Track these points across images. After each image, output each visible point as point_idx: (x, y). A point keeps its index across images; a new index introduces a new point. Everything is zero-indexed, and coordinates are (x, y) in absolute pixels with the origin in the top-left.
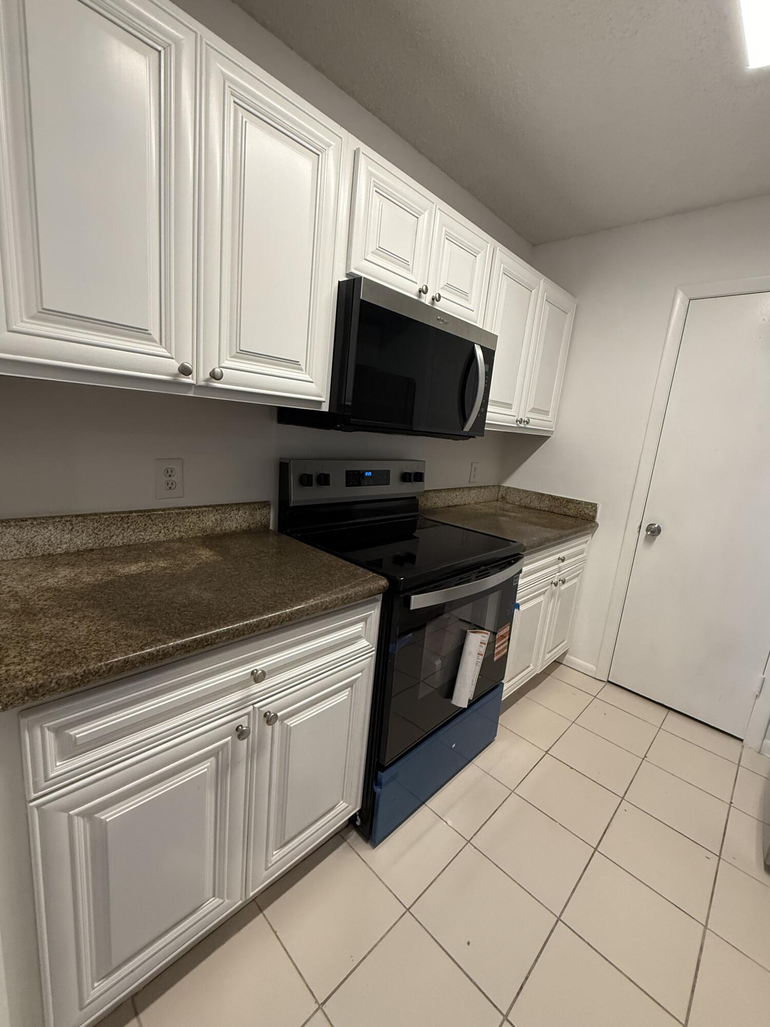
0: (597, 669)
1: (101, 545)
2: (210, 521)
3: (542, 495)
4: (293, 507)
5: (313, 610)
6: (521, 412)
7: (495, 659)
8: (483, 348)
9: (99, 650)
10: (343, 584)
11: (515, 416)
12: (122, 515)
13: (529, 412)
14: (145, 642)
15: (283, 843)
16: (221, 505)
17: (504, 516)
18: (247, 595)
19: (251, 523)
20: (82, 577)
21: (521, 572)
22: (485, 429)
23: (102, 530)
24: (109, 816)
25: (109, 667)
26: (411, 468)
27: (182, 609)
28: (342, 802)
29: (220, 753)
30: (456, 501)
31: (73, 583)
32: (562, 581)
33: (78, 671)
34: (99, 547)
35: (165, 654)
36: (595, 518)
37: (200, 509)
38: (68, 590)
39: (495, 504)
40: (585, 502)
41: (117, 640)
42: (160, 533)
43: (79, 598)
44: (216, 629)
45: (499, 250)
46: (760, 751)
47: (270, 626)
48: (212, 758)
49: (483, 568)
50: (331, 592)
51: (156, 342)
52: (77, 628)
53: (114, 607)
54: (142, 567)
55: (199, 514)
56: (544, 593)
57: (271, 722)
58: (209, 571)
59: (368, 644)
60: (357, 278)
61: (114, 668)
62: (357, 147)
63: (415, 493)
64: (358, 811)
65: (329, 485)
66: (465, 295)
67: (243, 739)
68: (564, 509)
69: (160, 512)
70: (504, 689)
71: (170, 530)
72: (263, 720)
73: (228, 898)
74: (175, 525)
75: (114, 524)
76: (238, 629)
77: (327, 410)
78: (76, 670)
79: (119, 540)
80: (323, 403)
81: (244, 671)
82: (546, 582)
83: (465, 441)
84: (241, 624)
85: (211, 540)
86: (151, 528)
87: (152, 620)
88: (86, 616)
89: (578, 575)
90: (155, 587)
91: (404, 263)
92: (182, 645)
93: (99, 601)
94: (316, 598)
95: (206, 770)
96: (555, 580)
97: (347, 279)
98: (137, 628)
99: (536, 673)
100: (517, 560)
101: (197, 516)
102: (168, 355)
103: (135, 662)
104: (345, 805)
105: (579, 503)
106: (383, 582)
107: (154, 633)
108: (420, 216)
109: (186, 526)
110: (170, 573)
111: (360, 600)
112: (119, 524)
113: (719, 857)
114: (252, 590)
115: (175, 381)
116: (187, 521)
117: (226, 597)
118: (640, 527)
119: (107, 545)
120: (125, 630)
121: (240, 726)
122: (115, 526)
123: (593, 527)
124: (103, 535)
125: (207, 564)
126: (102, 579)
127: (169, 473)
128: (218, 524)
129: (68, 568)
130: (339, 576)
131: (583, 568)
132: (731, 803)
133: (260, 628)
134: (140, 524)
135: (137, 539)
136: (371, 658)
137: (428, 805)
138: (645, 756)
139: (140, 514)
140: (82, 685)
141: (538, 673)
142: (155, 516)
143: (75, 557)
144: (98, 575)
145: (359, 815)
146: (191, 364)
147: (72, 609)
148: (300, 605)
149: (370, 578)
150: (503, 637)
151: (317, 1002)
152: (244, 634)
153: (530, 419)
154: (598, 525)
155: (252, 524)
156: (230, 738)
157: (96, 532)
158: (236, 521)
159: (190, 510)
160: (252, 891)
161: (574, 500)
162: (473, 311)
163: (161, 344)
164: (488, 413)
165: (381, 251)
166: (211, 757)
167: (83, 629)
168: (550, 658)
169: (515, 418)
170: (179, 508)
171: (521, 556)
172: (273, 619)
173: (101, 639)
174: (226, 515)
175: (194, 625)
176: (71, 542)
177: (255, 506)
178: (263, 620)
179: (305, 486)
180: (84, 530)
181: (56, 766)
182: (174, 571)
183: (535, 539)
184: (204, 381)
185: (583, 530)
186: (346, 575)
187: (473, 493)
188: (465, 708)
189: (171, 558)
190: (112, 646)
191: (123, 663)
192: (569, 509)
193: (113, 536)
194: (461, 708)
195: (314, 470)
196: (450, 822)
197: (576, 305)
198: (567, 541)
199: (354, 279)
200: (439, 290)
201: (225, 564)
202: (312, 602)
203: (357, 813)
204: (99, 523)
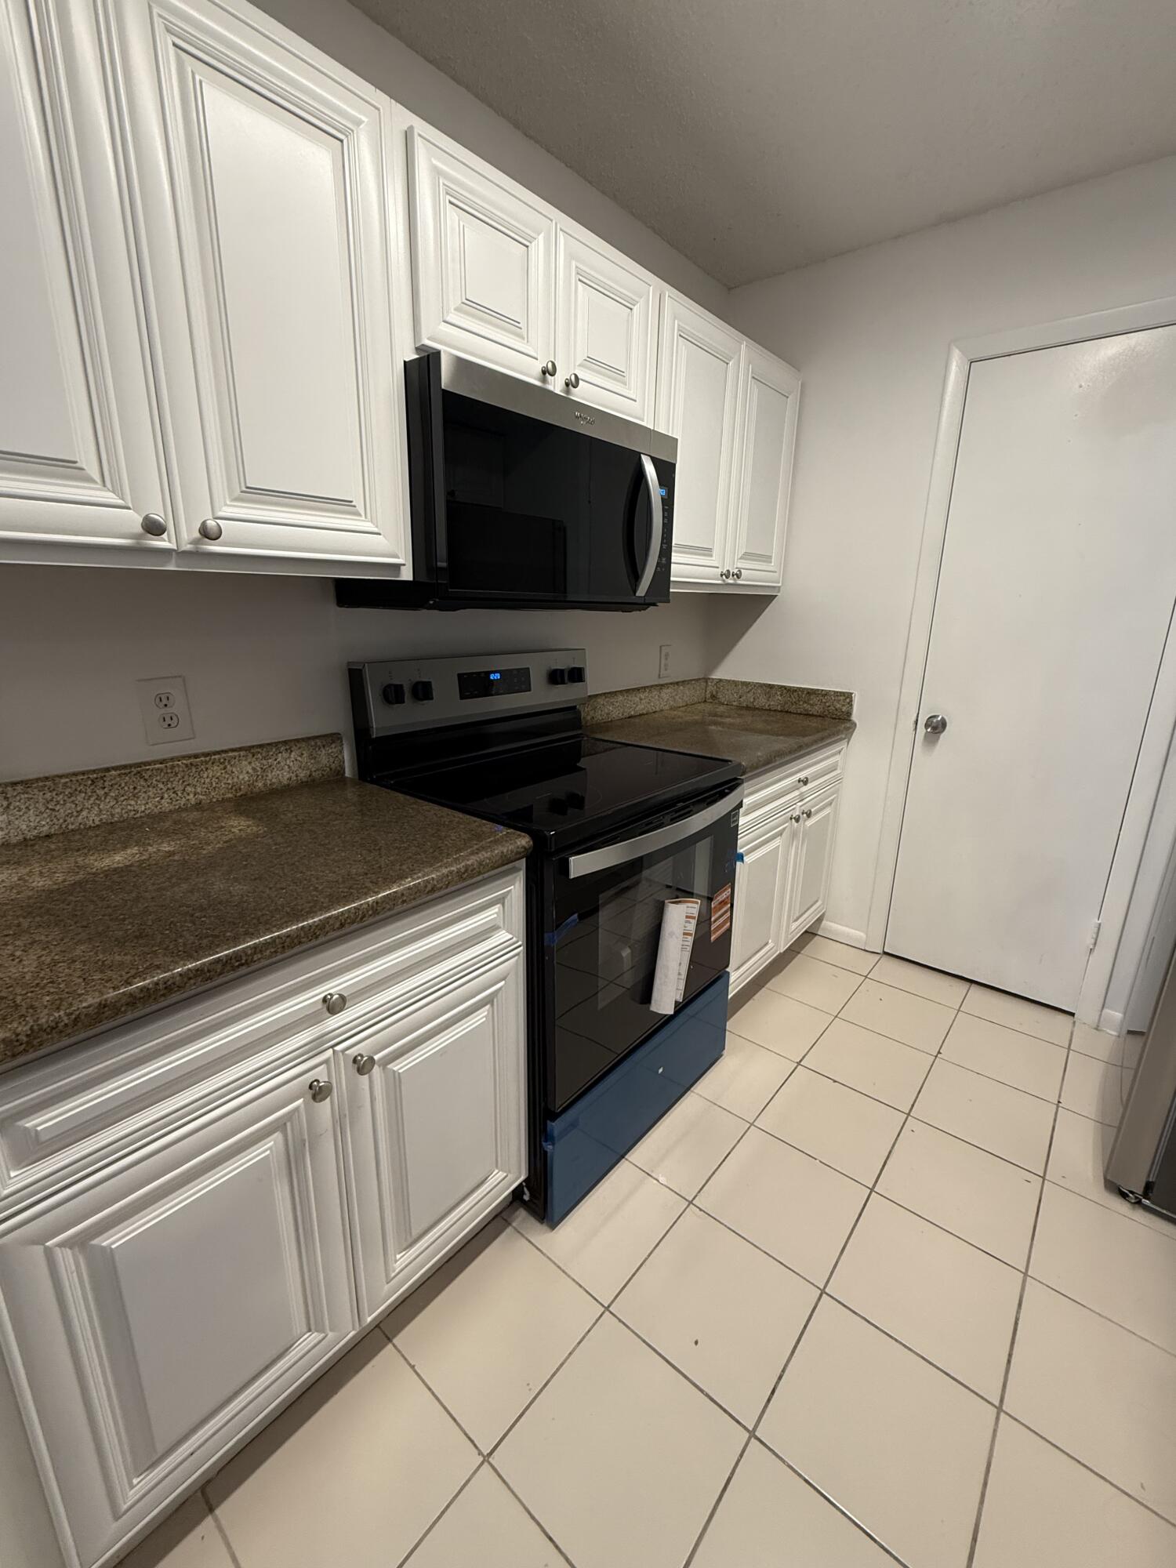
0: (867, 936)
1: (64, 826)
2: (244, 773)
3: (771, 686)
4: (376, 738)
5: (411, 895)
6: (727, 560)
7: (713, 938)
8: (655, 461)
9: (57, 993)
10: (460, 850)
11: (718, 567)
12: (91, 776)
13: (741, 558)
14: (133, 972)
15: (410, 1240)
16: (261, 746)
17: (715, 723)
18: (305, 882)
19: (313, 769)
20: (31, 881)
21: (740, 805)
22: (671, 590)
23: (62, 802)
24: (114, 1240)
25: (73, 1016)
26: (562, 663)
27: (196, 915)
28: (496, 1171)
29: (289, 1124)
30: (641, 708)
31: (15, 891)
32: (806, 813)
33: (20, 1029)
34: (62, 831)
35: (169, 987)
36: (851, 714)
37: (223, 755)
38: (6, 904)
39: (701, 707)
40: (834, 692)
41: (87, 974)
42: (162, 798)
43: (25, 914)
44: (252, 939)
45: (669, 296)
46: (1098, 1026)
47: (342, 925)
48: (276, 1135)
49: (680, 805)
50: (439, 864)
51: (94, 482)
52: (21, 961)
53: (85, 923)
54: (133, 855)
55: (224, 763)
56: (780, 834)
57: (365, 1070)
58: (244, 851)
59: (510, 936)
60: (433, 353)
61: (83, 1017)
62: (409, 125)
63: (574, 700)
64: (525, 1181)
65: (432, 699)
66: (618, 374)
67: (324, 1099)
68: (805, 705)
69: (157, 766)
70: (731, 981)
71: (179, 793)
72: (353, 1069)
73: (331, 1330)
74: (185, 783)
75: (80, 792)
76: (288, 936)
77: (411, 579)
78: (17, 1028)
79: (92, 816)
80: (402, 567)
81: (311, 998)
82: (782, 818)
83: (642, 611)
84: (294, 927)
85: (246, 802)
86: (145, 792)
87: (147, 936)
88: (35, 942)
89: (830, 804)
90: (153, 884)
91: (512, 324)
92: (198, 970)
93: (58, 916)
94: (415, 876)
95: (268, 1152)
96: (796, 813)
97: (417, 356)
98: (121, 952)
99: (778, 952)
100: (732, 789)
101: (222, 766)
102: (120, 502)
103: (118, 1005)
104: (502, 1175)
105: (825, 694)
106: (524, 841)
107: (149, 956)
108: (531, 242)
109: (204, 783)
110: (178, 861)
111: (488, 871)
112: (89, 790)
113: (1044, 1178)
114: (313, 873)
115: (138, 546)
116: (205, 775)
117: (270, 888)
118: (916, 722)
119: (73, 827)
120: (101, 956)
121: (316, 1080)
122: (83, 795)
123: (848, 729)
124: (65, 811)
125: (240, 839)
126: (64, 881)
127: (163, 701)
128: (258, 776)
129: (8, 869)
130: (454, 838)
131: (836, 792)
132: (1059, 1102)
133: (326, 930)
134: (126, 788)
135: (124, 811)
136: (516, 957)
137: (630, 1159)
138: (939, 1053)
139: (123, 771)
140: (31, 1050)
141: (782, 951)
142: (149, 773)
143: (20, 850)
144: (58, 875)
145: (527, 1187)
146: (164, 517)
147: (11, 932)
148: (390, 889)
149: (502, 837)
150: (723, 903)
151: (480, 1453)
152: (300, 943)
153: (742, 571)
154: (856, 725)
155: (315, 771)
156: (301, 1100)
157: (50, 807)
158: (287, 769)
159: (208, 759)
160: (370, 1316)
161: (818, 690)
162: (635, 401)
163: (104, 486)
164: (672, 565)
165: (471, 306)
166: (274, 1133)
167: (30, 963)
168: (797, 929)
169: (719, 571)
170: (189, 757)
171: (739, 781)
172: (346, 915)
173: (61, 975)
174: (270, 761)
175: (217, 936)
176: (10, 827)
177: (316, 743)
178: (330, 917)
179: (393, 704)
180: (30, 805)
181: (10, 1178)
182: (187, 857)
183: (759, 754)
184: (190, 543)
185: (834, 734)
186: (464, 836)
187: (666, 693)
188: (671, 1015)
189: (182, 837)
190: (79, 984)
191: (97, 1008)
192: (812, 705)
193: (81, 810)
194: (666, 1015)
195: (404, 678)
196: (661, 1179)
197: (800, 382)
198: (808, 753)
199: (428, 356)
200: (575, 369)
201: (272, 838)
202: (410, 883)
203: (524, 1184)
204: (54, 793)
